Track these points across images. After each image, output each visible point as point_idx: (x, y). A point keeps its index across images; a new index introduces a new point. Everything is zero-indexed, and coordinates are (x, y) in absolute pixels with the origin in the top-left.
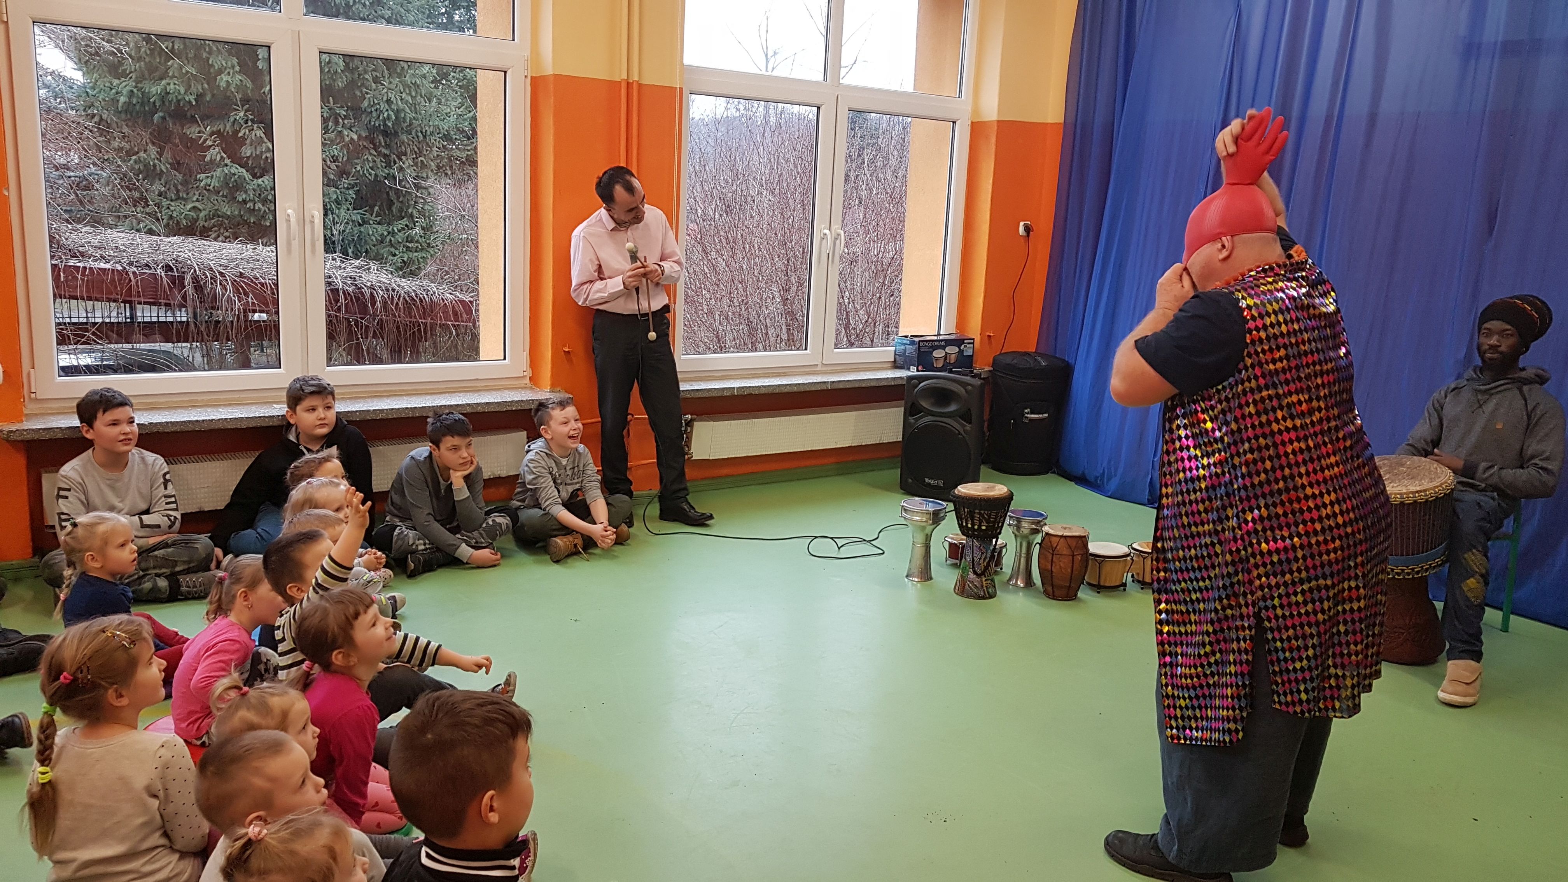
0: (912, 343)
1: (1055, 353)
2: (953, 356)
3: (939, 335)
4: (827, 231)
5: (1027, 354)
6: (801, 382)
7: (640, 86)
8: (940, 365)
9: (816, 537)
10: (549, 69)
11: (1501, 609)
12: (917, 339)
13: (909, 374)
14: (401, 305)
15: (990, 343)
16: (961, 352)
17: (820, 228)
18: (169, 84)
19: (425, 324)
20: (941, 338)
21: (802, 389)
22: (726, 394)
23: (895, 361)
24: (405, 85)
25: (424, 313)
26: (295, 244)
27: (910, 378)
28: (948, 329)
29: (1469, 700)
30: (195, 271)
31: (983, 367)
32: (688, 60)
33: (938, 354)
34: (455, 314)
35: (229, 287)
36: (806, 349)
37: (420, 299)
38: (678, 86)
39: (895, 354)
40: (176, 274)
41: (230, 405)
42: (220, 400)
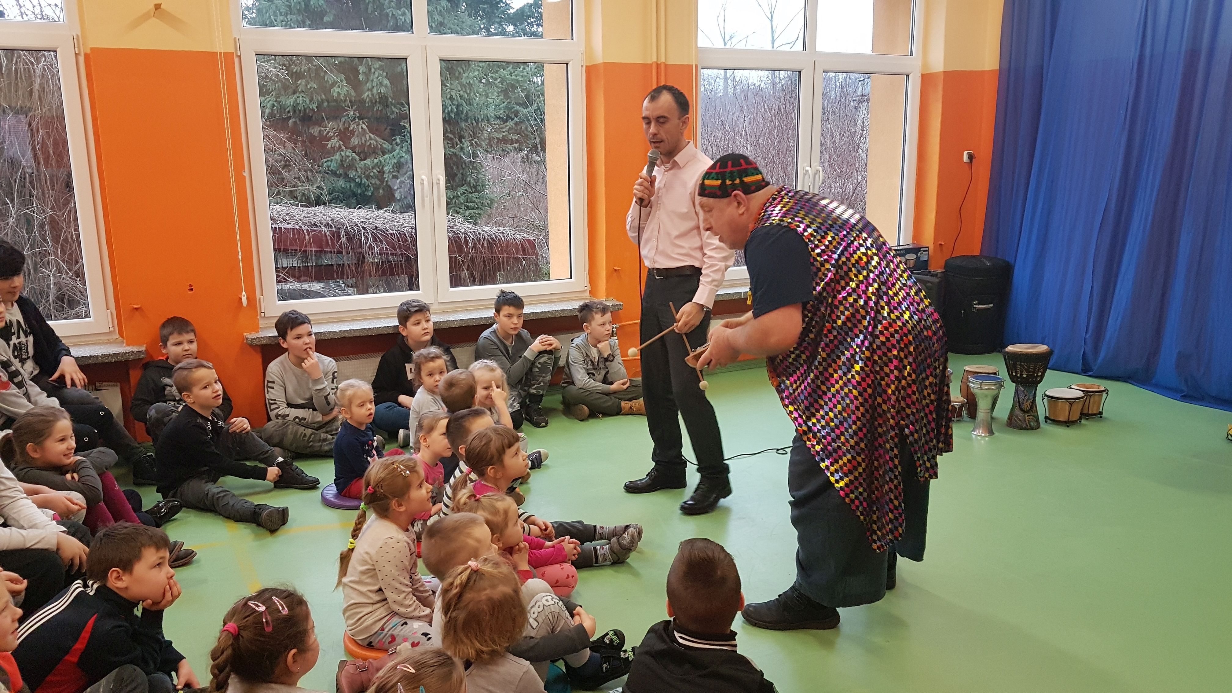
1: (997, 255)
2: (912, 262)
3: (899, 245)
4: (808, 168)
5: (973, 257)
7: (666, 66)
10: (600, 58)
14: (485, 245)
15: (941, 250)
16: (918, 258)
17: (803, 166)
18: (298, 97)
19: (503, 258)
20: (901, 248)
22: (735, 297)
25: (502, 250)
28: (907, 240)
30: (347, 227)
31: (935, 269)
32: (701, 44)
34: (524, 250)
35: (370, 237)
37: (499, 239)
38: (694, 63)
40: (334, 229)
41: (388, 317)
42: (381, 314)
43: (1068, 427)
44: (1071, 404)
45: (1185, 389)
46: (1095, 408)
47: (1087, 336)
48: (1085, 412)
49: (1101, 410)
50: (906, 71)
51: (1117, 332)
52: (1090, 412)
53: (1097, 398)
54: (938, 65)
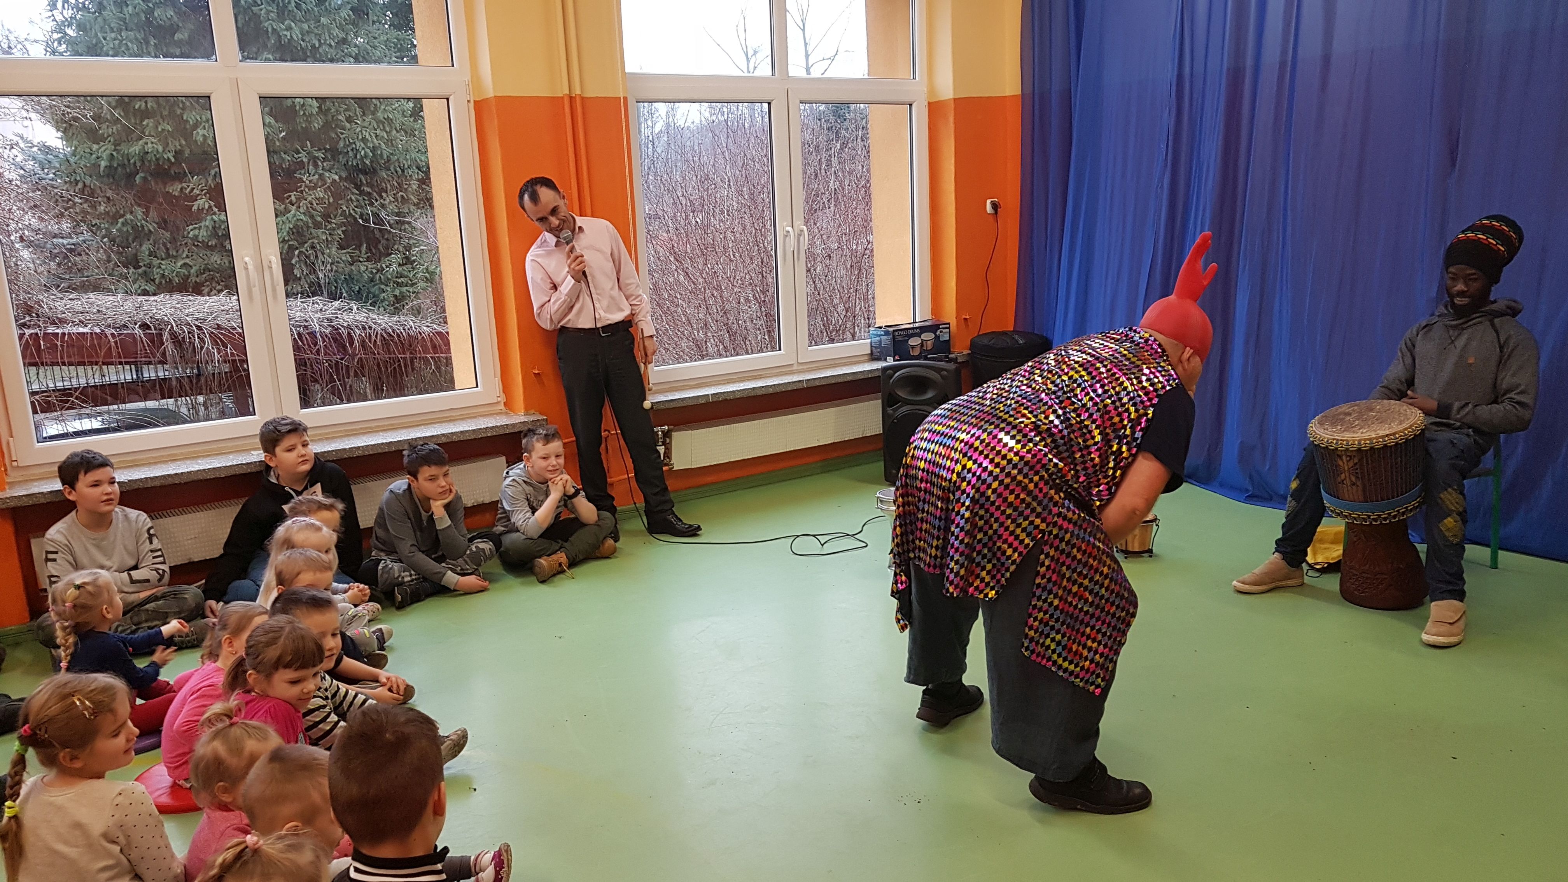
0: (887, 333)
1: (1034, 329)
2: (929, 342)
3: (914, 322)
4: (789, 229)
5: (1004, 333)
6: (776, 383)
7: (583, 99)
8: (916, 352)
9: (798, 536)
10: (491, 91)
11: (1488, 546)
12: (891, 329)
13: (885, 364)
15: (967, 326)
16: (937, 337)
17: (783, 226)
18: (146, 143)
19: (405, 359)
20: (917, 325)
21: (778, 390)
22: (701, 401)
23: (872, 353)
24: (379, 122)
25: (403, 348)
26: (256, 291)
27: (885, 369)
28: (923, 315)
29: (1453, 640)
30: (172, 327)
31: (961, 351)
32: (630, 68)
33: (914, 342)
34: (434, 347)
35: (207, 340)
36: (780, 349)
37: (398, 334)
38: (622, 95)
39: (872, 346)
40: (154, 331)
41: (209, 456)
42: (199, 452)
45: (1250, 488)
50: (909, 99)
54: (947, 90)
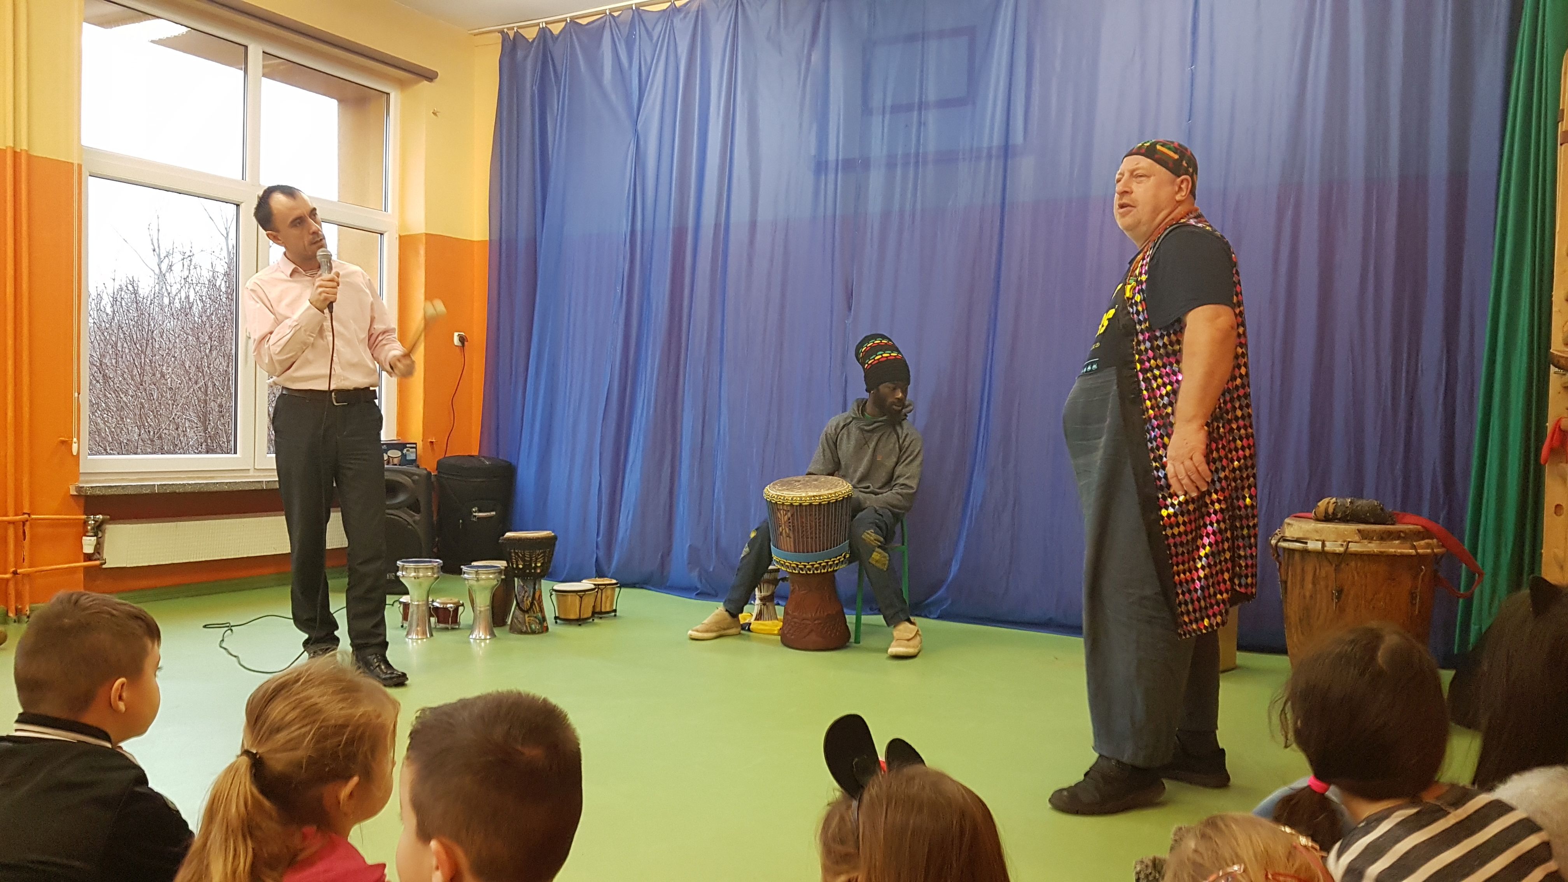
1: (498, 454)
2: (396, 460)
5: (471, 457)
6: (232, 481)
7: (30, 156)
15: (433, 449)
16: (403, 455)
21: (235, 488)
22: (145, 491)
32: (85, 143)
36: (235, 453)
38: (76, 166)
43: (580, 625)
44: (581, 597)
45: (699, 586)
46: (608, 605)
47: (599, 539)
48: (598, 610)
49: (614, 608)
50: (381, 228)
51: (629, 530)
52: (603, 610)
53: (609, 592)
54: (418, 225)
